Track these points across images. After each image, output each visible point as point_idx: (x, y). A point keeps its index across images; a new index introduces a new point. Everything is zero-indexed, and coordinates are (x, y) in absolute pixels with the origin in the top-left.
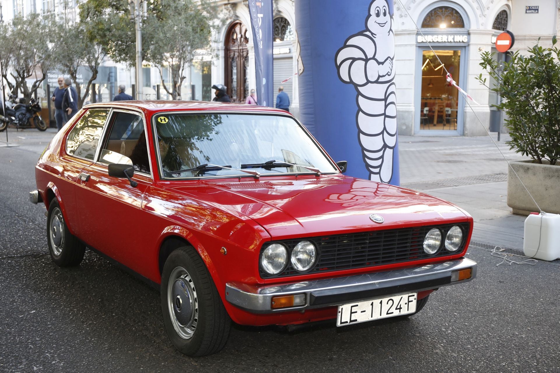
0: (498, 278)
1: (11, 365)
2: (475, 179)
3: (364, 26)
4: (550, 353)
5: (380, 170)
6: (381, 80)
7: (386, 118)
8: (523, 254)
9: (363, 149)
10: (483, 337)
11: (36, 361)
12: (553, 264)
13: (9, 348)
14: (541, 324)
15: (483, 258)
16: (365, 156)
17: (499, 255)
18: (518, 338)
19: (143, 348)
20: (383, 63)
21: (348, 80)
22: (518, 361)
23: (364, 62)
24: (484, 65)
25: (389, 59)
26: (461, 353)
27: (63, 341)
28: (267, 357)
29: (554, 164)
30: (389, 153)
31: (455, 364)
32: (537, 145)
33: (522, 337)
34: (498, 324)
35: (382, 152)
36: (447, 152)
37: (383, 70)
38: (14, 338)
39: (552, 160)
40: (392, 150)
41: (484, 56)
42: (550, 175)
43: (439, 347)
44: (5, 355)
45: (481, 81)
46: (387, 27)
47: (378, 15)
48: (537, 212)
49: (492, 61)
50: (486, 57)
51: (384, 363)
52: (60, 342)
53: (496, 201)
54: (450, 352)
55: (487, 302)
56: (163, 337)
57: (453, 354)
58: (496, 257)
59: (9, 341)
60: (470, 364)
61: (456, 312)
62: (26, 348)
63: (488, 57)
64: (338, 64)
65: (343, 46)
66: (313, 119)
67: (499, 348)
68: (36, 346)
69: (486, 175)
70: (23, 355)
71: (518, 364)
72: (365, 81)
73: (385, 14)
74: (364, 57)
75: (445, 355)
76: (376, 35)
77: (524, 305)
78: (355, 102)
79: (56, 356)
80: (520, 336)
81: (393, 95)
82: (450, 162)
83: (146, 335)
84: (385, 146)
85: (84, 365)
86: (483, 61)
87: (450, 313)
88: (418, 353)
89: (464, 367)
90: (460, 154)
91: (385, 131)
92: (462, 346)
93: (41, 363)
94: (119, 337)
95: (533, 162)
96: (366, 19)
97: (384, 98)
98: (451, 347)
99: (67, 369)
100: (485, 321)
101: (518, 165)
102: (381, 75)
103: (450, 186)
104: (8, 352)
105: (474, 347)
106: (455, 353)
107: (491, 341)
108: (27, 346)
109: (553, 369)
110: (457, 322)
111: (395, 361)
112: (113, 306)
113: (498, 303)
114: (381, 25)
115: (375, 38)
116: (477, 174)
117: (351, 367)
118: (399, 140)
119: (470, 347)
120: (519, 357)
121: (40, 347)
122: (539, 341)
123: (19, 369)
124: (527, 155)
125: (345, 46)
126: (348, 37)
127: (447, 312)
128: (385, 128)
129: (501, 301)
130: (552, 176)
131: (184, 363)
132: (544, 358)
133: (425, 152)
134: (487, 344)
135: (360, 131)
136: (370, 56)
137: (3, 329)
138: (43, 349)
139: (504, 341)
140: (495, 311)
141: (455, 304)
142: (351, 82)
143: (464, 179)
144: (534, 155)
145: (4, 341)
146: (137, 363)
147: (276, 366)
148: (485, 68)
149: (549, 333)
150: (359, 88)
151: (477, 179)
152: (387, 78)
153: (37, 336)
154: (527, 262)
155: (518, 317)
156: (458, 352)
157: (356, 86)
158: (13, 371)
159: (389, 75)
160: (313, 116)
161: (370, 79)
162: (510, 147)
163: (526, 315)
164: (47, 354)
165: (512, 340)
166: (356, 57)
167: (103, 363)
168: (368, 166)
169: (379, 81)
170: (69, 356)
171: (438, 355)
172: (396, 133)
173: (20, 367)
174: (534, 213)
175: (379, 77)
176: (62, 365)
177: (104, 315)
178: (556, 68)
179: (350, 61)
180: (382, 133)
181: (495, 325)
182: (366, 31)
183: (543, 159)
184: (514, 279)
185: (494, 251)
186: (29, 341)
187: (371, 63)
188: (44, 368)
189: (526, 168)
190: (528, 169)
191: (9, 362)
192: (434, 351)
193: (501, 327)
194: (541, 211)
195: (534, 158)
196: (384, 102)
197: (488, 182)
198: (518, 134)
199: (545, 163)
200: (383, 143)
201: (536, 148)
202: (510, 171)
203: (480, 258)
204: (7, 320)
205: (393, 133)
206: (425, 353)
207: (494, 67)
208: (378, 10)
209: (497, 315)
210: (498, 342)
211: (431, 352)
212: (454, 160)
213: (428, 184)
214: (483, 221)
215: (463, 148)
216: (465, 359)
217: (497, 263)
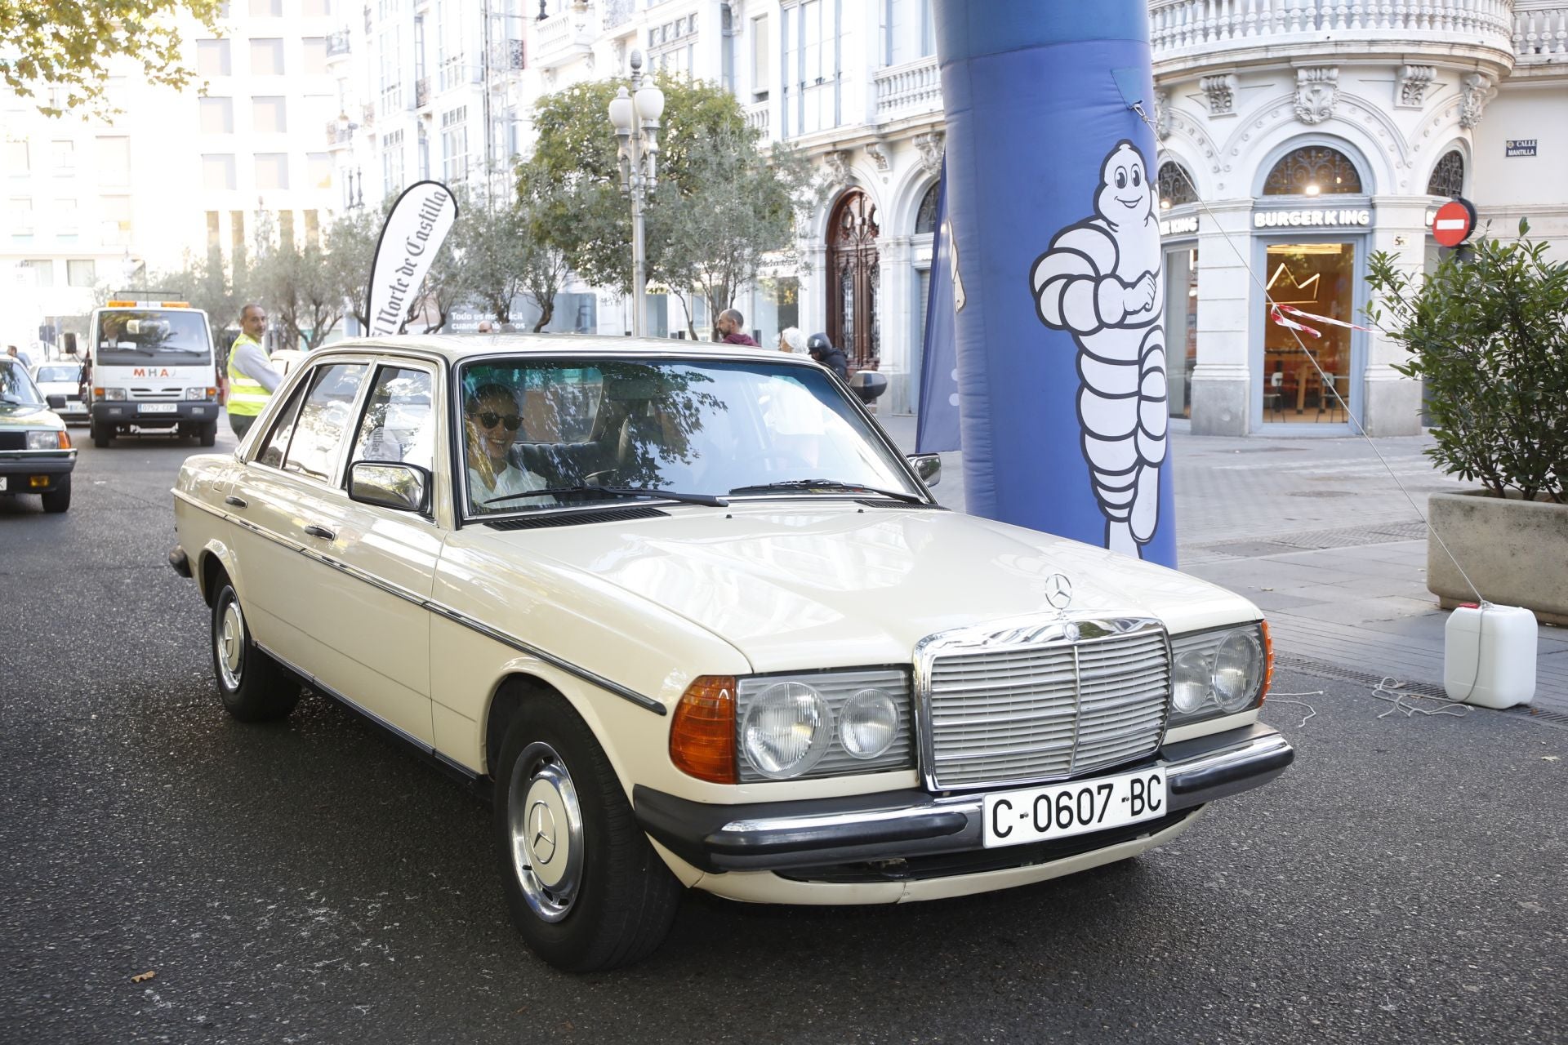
0: (1377, 742)
2: (1370, 532)
3: (1092, 207)
4: (1452, 892)
5: (1130, 513)
6: (1130, 320)
7: (1143, 402)
8: (1443, 694)
9: (1093, 468)
10: (1314, 860)
12: (1507, 715)
14: (1446, 835)
15: (1352, 702)
16: (1096, 483)
17: (1390, 695)
18: (1389, 862)
20: (1133, 285)
21: (1058, 322)
22: (1379, 907)
23: (1092, 284)
24: (1376, 282)
25: (1148, 275)
26: (1261, 890)
29: (1531, 499)
30: (1149, 476)
31: (1245, 910)
32: (1494, 457)
33: (1399, 862)
34: (1354, 836)
35: (1134, 474)
36: (1320, 472)
37: (1134, 299)
39: (1528, 488)
40: (1157, 469)
41: (1375, 260)
42: (1520, 523)
43: (1218, 878)
45: (1371, 318)
46: (1142, 209)
47: (1121, 183)
48: (1474, 602)
49: (1392, 272)
51: (1096, 905)
53: (1409, 581)
54: (1237, 888)
55: (1340, 792)
57: (1245, 891)
58: (1384, 700)
60: (1275, 911)
61: (1267, 811)
63: (1383, 265)
64: (1037, 289)
65: (1046, 250)
66: (986, 406)
67: (1344, 882)
69: (1396, 524)
71: (1377, 912)
72: (1096, 324)
73: (1137, 182)
74: (1093, 274)
75: (1226, 893)
76: (1117, 226)
77: (1419, 797)
78: (1075, 369)
80: (1394, 859)
81: (1156, 352)
82: (1320, 494)
84: (1141, 462)
86: (1372, 273)
88: (1170, 887)
89: (1260, 916)
90: (1347, 478)
91: (1140, 430)
92: (1266, 876)
95: (1487, 494)
96: (1096, 192)
97: (1136, 358)
98: (1241, 878)
100: (1327, 829)
101: (1449, 501)
102: (1130, 309)
103: (1310, 549)
105: (1292, 878)
106: (1248, 889)
107: (1330, 867)
109: (1449, 922)
110: (1266, 829)
113: (1364, 793)
114: (1130, 204)
115: (1116, 231)
116: (1376, 521)
118: (1173, 449)
119: (1282, 877)
120: (1383, 898)
122: (1435, 869)
124: (1470, 478)
125: (1052, 251)
128: (1139, 424)
129: (1372, 790)
130: (1526, 526)
132: (1436, 902)
133: (1267, 472)
134: (1321, 873)
135: (1085, 430)
136: (1105, 269)
139: (1359, 868)
140: (1353, 809)
142: (1065, 325)
143: (1344, 533)
144: (1489, 479)
148: (1379, 287)
149: (1459, 853)
150: (1082, 339)
151: (1375, 533)
152: (1143, 317)
154: (1446, 709)
155: (1400, 822)
156: (1255, 888)
157: (1076, 334)
159: (1148, 310)
161: (1106, 319)
162: (1434, 461)
163: (1418, 819)
165: (1375, 867)
166: (1076, 273)
168: (1103, 504)
169: (1126, 322)
171: (1212, 893)
172: (1165, 433)
174: (1468, 604)
175: (1126, 313)
178: (1531, 285)
179: (1063, 281)
180: (1134, 433)
181: (1346, 838)
182: (1097, 219)
183: (1507, 488)
184: (1410, 745)
185: (1380, 687)
187: (1108, 285)
189: (1467, 507)
190: (1472, 509)
192: (1206, 885)
193: (1359, 840)
194: (1482, 601)
195: (1487, 485)
196: (1137, 367)
197: (1399, 538)
198: (1450, 432)
199: (1512, 495)
200: (1136, 456)
201: (1492, 462)
202: (1432, 516)
203: (1345, 701)
205: (1159, 433)
206: (1185, 889)
207: (1397, 285)
208: (1121, 174)
209: (1355, 816)
210: (1345, 870)
211: (1197, 887)
212: (1330, 490)
213: (1260, 543)
214: (1369, 625)
215: (1355, 465)
216: (1267, 900)
217: (1381, 712)
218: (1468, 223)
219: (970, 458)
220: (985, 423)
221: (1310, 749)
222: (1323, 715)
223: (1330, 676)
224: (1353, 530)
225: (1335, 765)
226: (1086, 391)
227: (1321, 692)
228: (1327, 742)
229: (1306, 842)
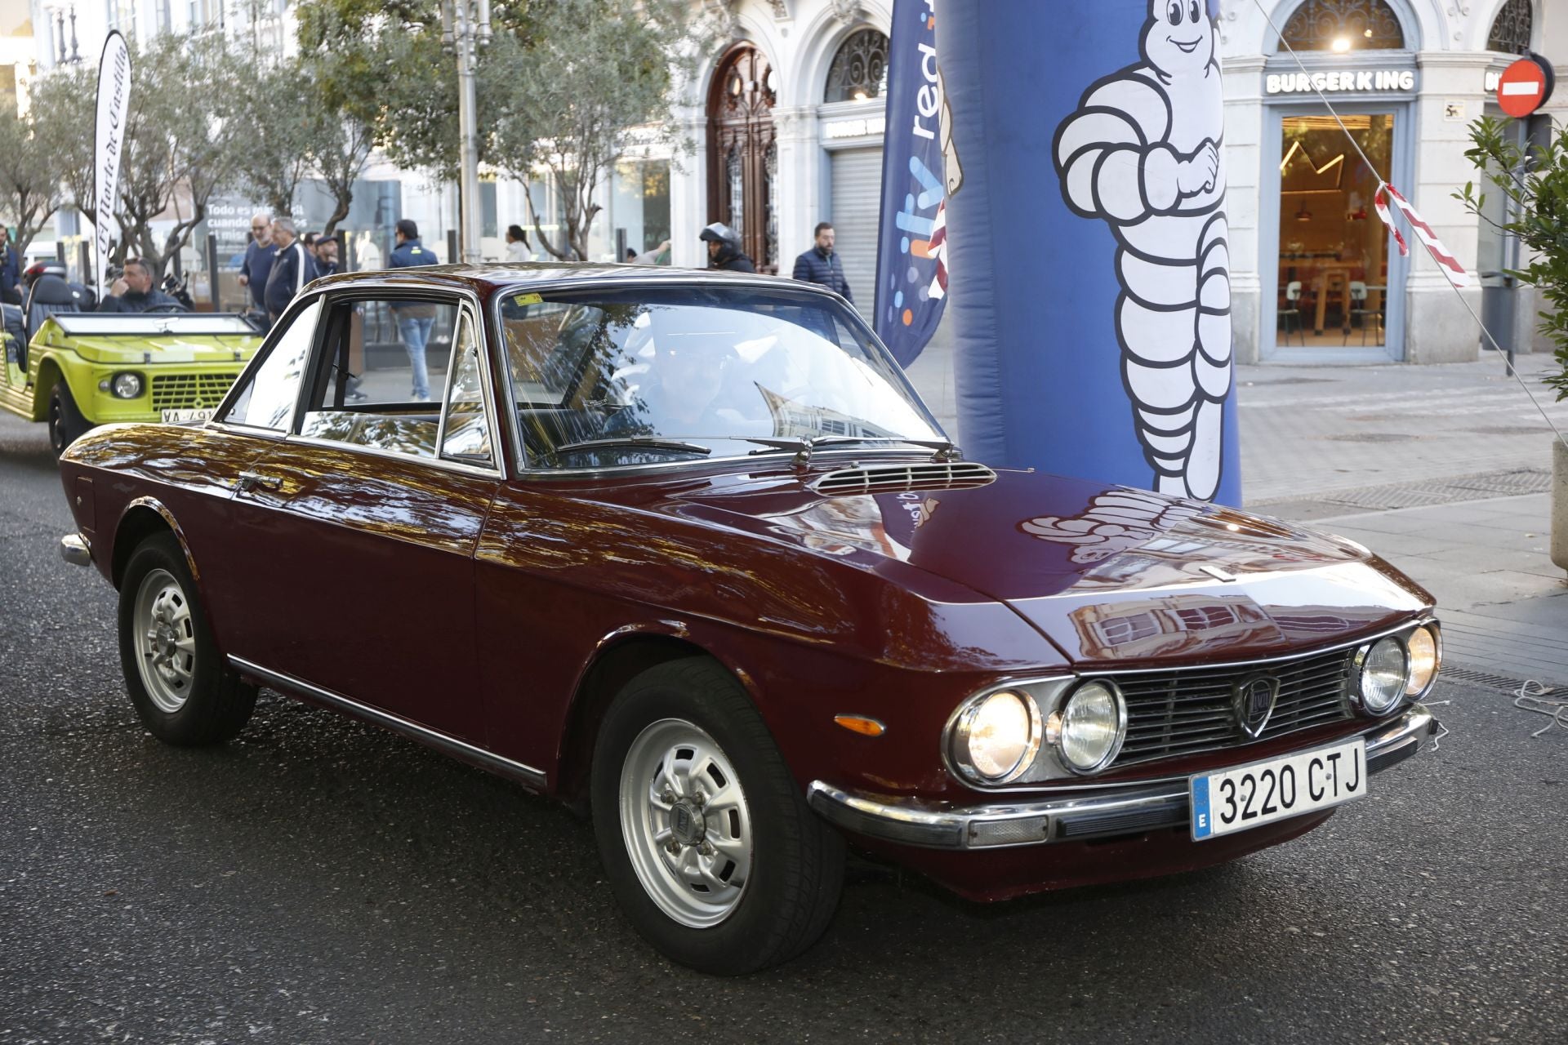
0: (1541, 771)
1: (185, 1019)
2: (1448, 487)
3: (1136, 51)
5: (1185, 464)
6: (1186, 205)
7: (1202, 316)
9: (1137, 404)
10: (1511, 941)
11: (252, 1009)
13: (176, 973)
15: (1491, 714)
16: (1141, 424)
17: (1537, 704)
19: (544, 974)
20: (1190, 157)
21: (1091, 208)
23: (1137, 156)
24: (1478, 157)
25: (1209, 144)
26: (1450, 986)
27: (321, 954)
28: (895, 996)
30: (1210, 413)
31: (1438, 1017)
35: (1190, 412)
36: (1361, 409)
37: (1190, 176)
38: (187, 947)
40: (1219, 406)
41: (1479, 129)
43: (1387, 970)
44: (166, 993)
45: (1470, 203)
46: (1202, 53)
47: (1175, 19)
49: (1501, 144)
50: (1484, 134)
51: (1230, 1014)
52: (314, 956)
53: (1517, 550)
54: (1417, 984)
55: (1514, 841)
56: (598, 943)
57: (1429, 989)
58: (1528, 709)
59: (174, 955)
60: (1479, 1018)
61: (1425, 870)
62: (223, 973)
63: (1490, 134)
64: (1063, 162)
65: (1074, 108)
66: (991, 322)
67: (1560, 973)
68: (248, 968)
69: (1480, 476)
70: (217, 994)
72: (1141, 210)
73: (1195, 17)
74: (1137, 142)
75: (1405, 992)
76: (1170, 76)
78: (1113, 271)
79: (306, 995)
81: (1219, 247)
82: (1370, 438)
83: (549, 938)
84: (1200, 396)
85: (386, 1022)
86: (1475, 146)
87: (1409, 873)
88: (1326, 985)
89: (1463, 1025)
90: (1398, 417)
91: (1198, 353)
92: (1452, 966)
93: (266, 1015)
94: (474, 944)
96: (1142, 30)
97: (1194, 257)
98: (1419, 969)
99: (340, 1031)
100: (1514, 896)
102: (1186, 190)
103: (1377, 509)
104: (173, 986)
105: (1488, 968)
106: (1433, 986)
107: (1536, 950)
108: (223, 970)
110: (1431, 897)
111: (1260, 1007)
112: (449, 856)
113: (1547, 842)
114: (1186, 47)
115: (1168, 84)
116: (1454, 473)
117: (1138, 1024)
118: (1239, 378)
119: (1475, 968)
121: (260, 971)
123: (211, 1030)
125: (1083, 111)
126: (1090, 83)
127: (1401, 870)
128: (1198, 345)
129: (1556, 838)
131: (664, 1016)
133: (1294, 410)
134: (1525, 960)
135: (1127, 354)
136: (1153, 136)
137: (154, 922)
138: (267, 977)
140: (1539, 865)
141: (1421, 846)
142: (1100, 211)
143: (1415, 489)
145: (160, 955)
146: (531, 1014)
147: (924, 1023)
148: (1482, 164)
150: (1123, 229)
151: (1456, 487)
152: (1203, 200)
153: (249, 941)
156: (1442, 984)
157: (1115, 223)
158: (195, 1036)
159: (1209, 192)
160: (989, 312)
161: (1155, 203)
162: (1557, 392)
164: (282, 991)
166: (1115, 142)
167: (438, 1017)
168: (1150, 452)
169: (1180, 208)
170: (343, 995)
171: (1386, 992)
172: (1229, 358)
173: (213, 1025)
175: (1181, 196)
176: (325, 1019)
177: (426, 883)
179: (1098, 152)
180: (1191, 357)
181: (1544, 907)
182: (1143, 67)
185: (1522, 693)
186: (229, 955)
187: (1158, 157)
188: (278, 1028)
191: (179, 1012)
192: (1373, 981)
193: (1562, 911)
196: (1194, 268)
197: (1488, 494)
200: (1193, 388)
202: (1558, 465)
203: (1481, 713)
204: (161, 898)
205: (1221, 356)
206: (1347, 987)
207: (1509, 160)
208: (1175, 6)
209: (1546, 877)
210: (1557, 955)
211: (1363, 983)
212: (1383, 433)
213: (1310, 502)
214: (1478, 609)
215: (1405, 399)
216: (1464, 1002)
217: (1533, 728)
218: (1544, 86)
219: (969, 393)
220: (990, 346)
221: (1456, 782)
222: (1458, 734)
223: (1449, 678)
224: (1427, 484)
225: (1496, 804)
226: (1128, 301)
227: (1447, 702)
228: (1475, 771)
229: (1490, 916)
